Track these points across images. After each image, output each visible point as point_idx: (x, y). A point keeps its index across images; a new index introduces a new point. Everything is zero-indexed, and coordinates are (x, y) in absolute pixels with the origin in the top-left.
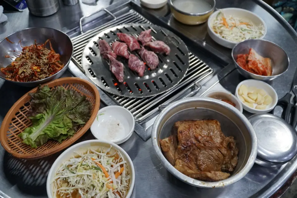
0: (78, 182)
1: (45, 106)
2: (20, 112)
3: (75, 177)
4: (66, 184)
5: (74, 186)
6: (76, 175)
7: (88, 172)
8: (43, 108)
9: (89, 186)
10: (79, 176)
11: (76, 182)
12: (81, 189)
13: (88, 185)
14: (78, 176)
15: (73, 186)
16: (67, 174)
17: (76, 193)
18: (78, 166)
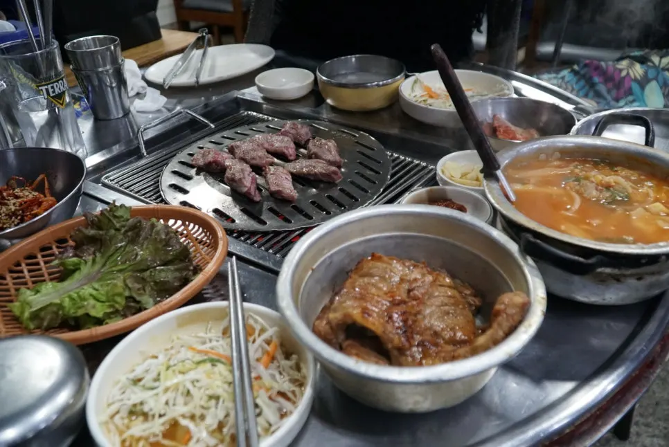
0: (171, 403)
1: (99, 247)
2: (54, 247)
3: (161, 395)
4: (141, 418)
5: (164, 415)
6: (160, 390)
7: (192, 375)
8: (93, 249)
9: (203, 403)
10: (171, 389)
11: (167, 403)
12: (183, 416)
13: (201, 399)
14: (167, 390)
15: (160, 416)
16: (136, 396)
17: (173, 430)
18: (159, 375)
